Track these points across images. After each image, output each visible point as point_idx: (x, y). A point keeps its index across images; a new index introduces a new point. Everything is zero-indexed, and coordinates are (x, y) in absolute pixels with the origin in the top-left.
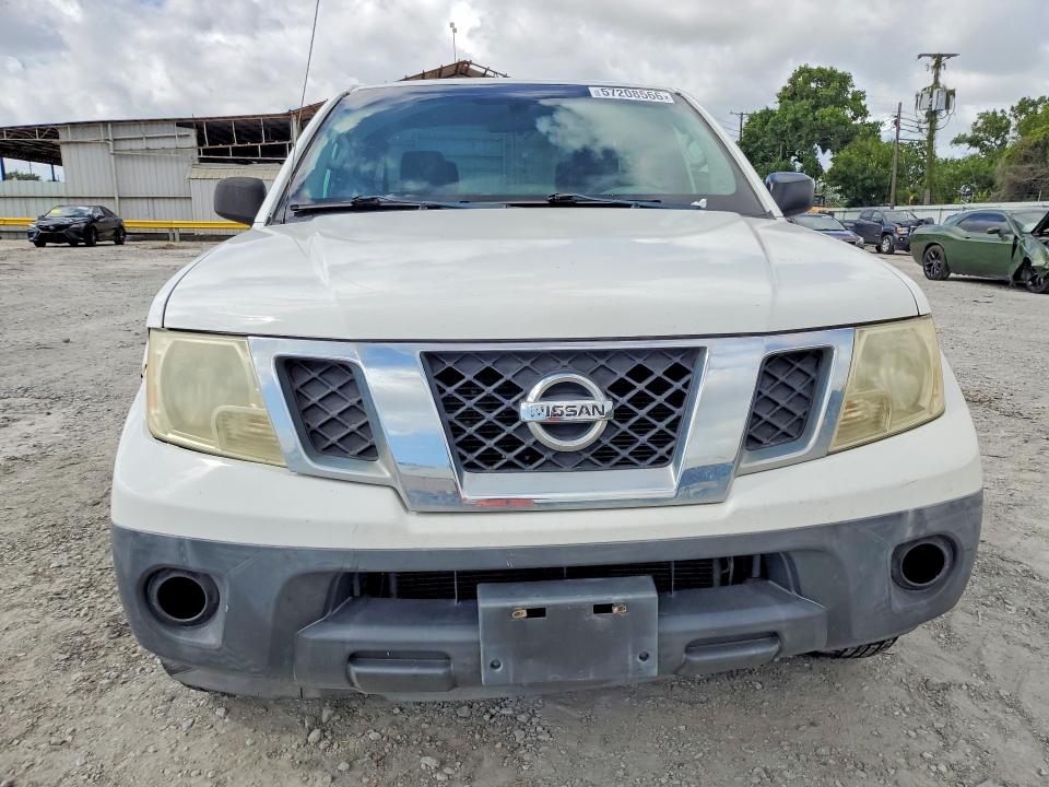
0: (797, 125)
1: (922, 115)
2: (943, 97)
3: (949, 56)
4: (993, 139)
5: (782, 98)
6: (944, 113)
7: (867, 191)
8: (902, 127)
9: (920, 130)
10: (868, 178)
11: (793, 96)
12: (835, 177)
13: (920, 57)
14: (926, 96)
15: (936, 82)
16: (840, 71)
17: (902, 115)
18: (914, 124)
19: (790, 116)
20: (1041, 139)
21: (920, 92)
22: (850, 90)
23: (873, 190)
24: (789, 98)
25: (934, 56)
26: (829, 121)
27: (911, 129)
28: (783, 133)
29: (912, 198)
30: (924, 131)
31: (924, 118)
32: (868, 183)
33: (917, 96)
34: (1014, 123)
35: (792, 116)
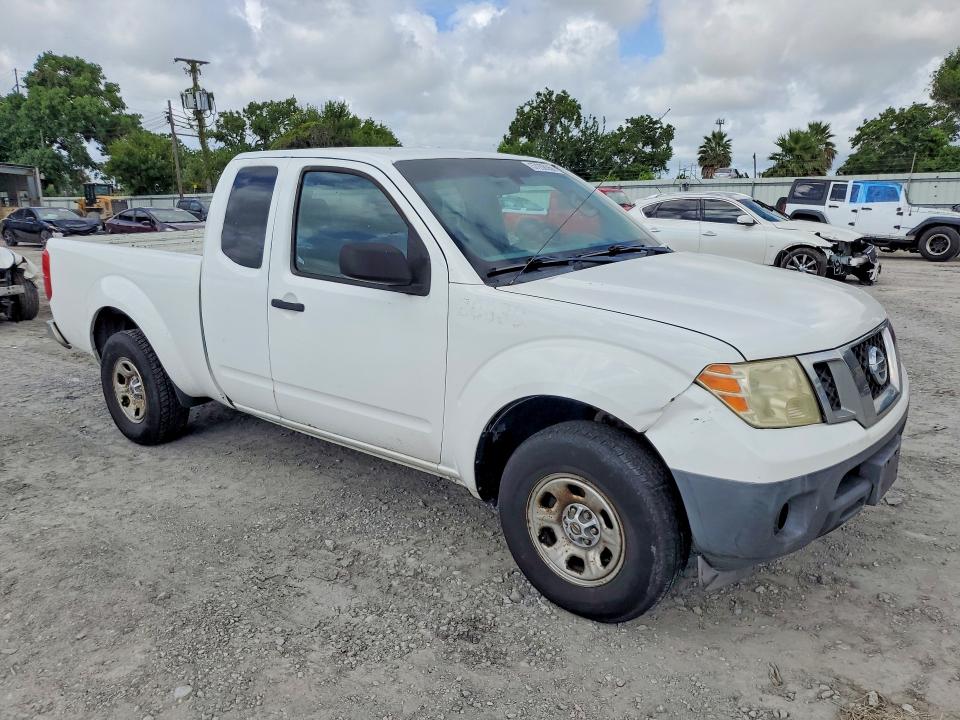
0: (54, 112)
1: (190, 113)
2: (204, 98)
3: (201, 63)
4: (235, 135)
5: (29, 83)
6: (208, 112)
7: (152, 180)
8: (175, 122)
9: (191, 126)
10: (152, 168)
11: (43, 82)
12: (118, 167)
13: (176, 60)
14: (190, 97)
15: (196, 85)
16: (88, 62)
17: (173, 112)
18: (185, 121)
19: (45, 103)
20: (294, 140)
21: (183, 92)
22: (103, 81)
23: (157, 179)
24: (39, 84)
25: (189, 62)
26: (90, 111)
27: (184, 125)
28: (40, 119)
29: (195, 187)
30: (195, 127)
31: (192, 116)
32: (152, 173)
33: (182, 96)
34: (248, 122)
35: (48, 103)
